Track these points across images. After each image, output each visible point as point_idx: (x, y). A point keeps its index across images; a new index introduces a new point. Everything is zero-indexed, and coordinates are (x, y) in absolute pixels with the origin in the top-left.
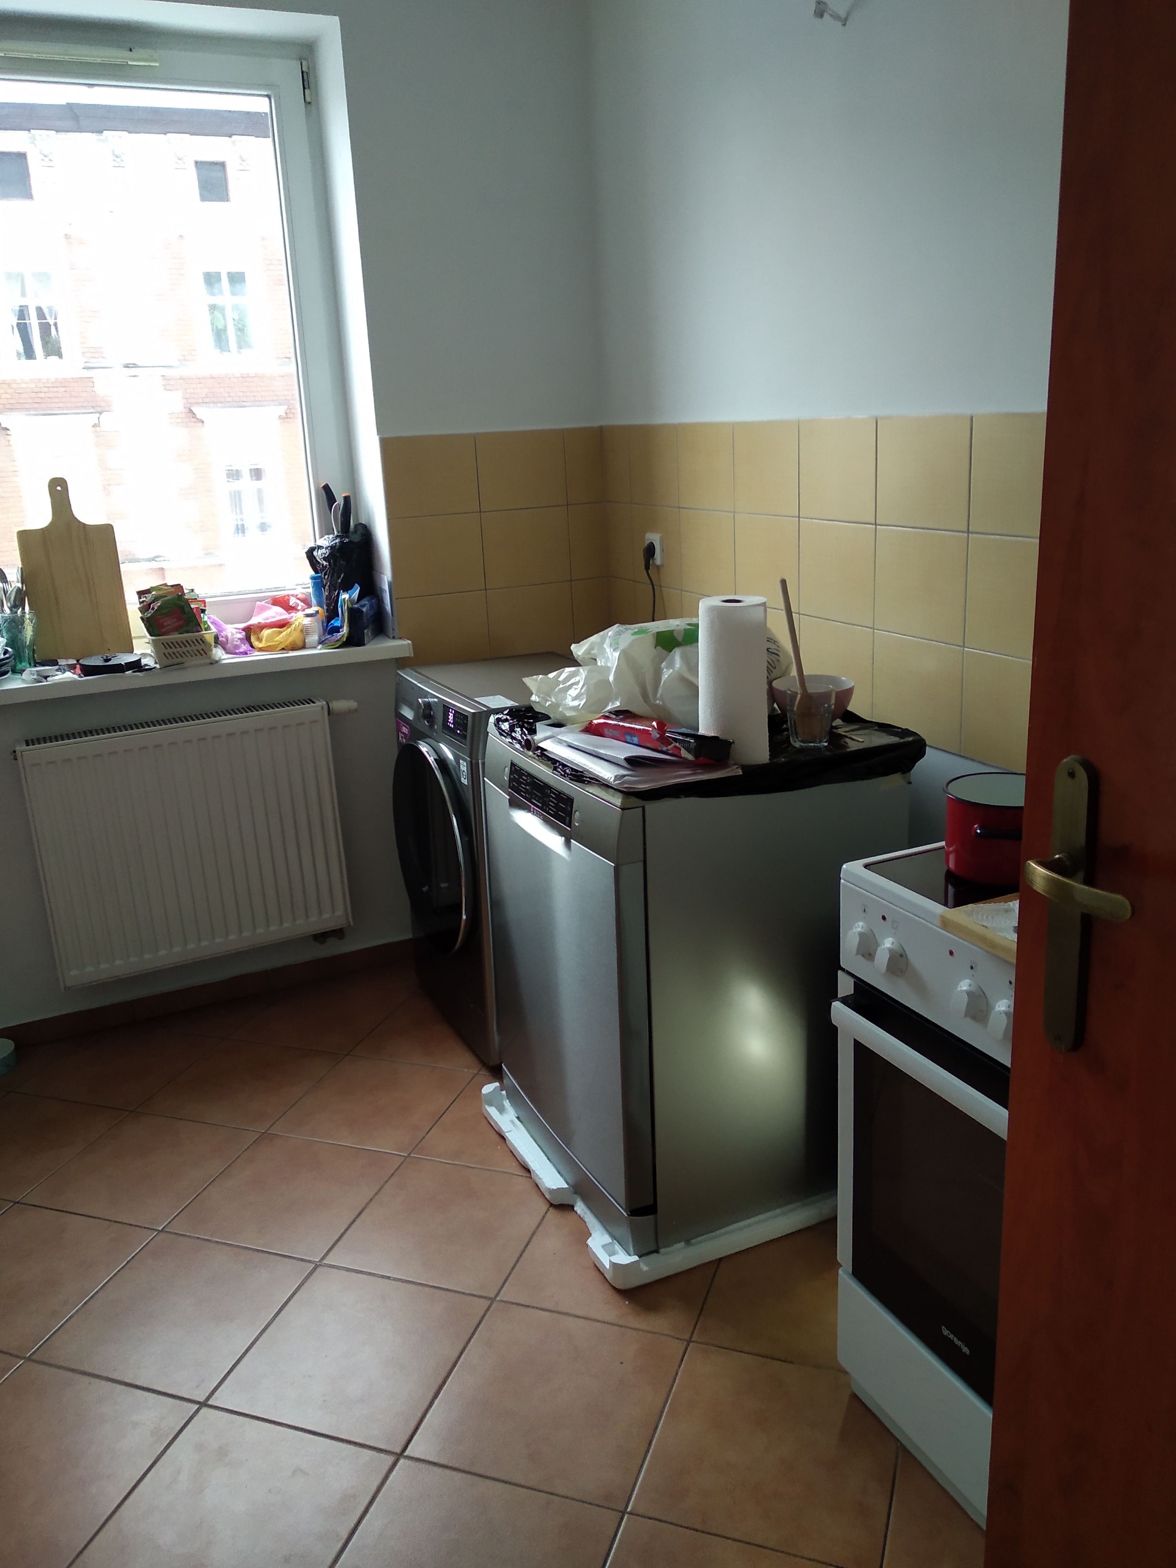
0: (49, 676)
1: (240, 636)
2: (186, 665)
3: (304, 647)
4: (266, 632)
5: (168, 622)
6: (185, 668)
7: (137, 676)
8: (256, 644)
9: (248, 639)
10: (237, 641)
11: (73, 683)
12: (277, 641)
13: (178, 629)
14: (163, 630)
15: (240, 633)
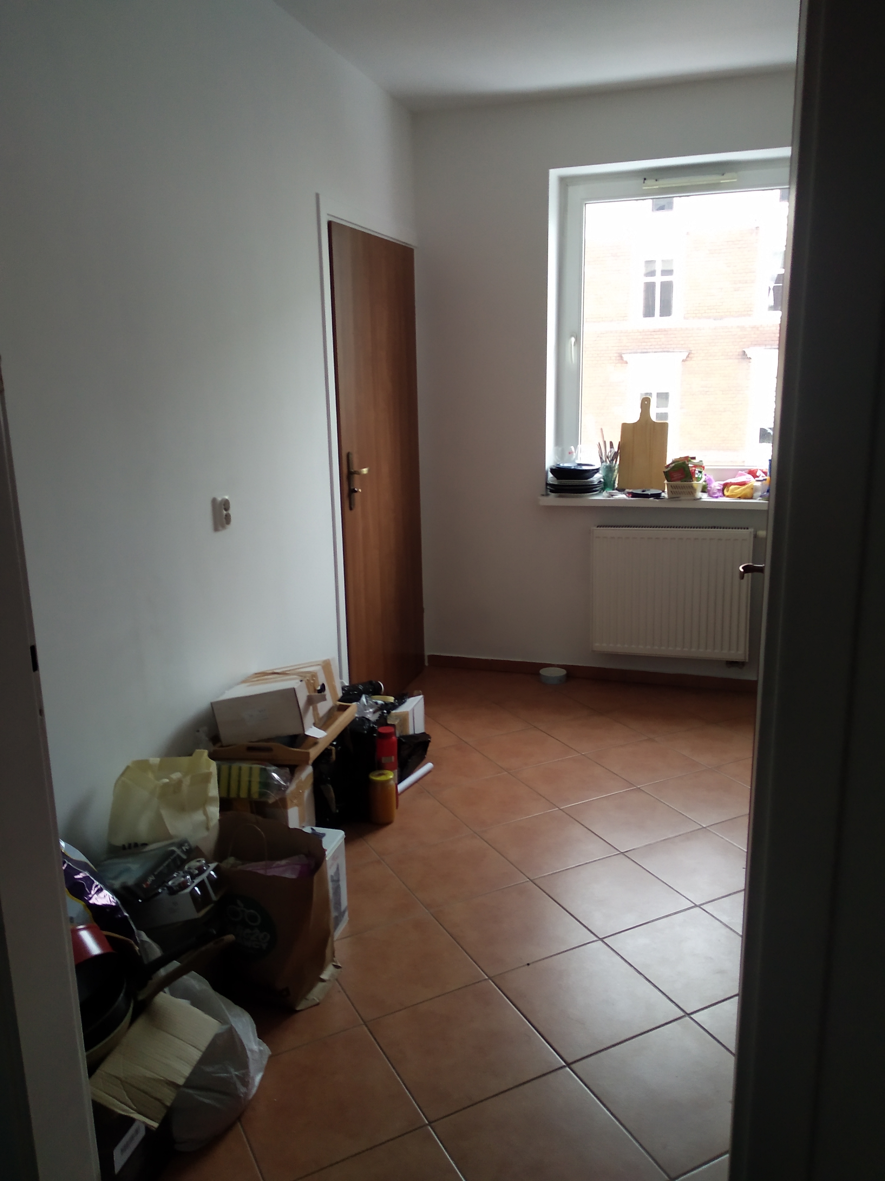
0: (614, 495)
1: (719, 488)
2: (680, 499)
3: (752, 498)
4: (732, 487)
5: (676, 475)
6: (680, 500)
7: (656, 501)
8: (726, 493)
9: (723, 490)
10: (715, 490)
11: (625, 500)
12: (735, 492)
13: (680, 479)
14: (673, 479)
15: (720, 486)
